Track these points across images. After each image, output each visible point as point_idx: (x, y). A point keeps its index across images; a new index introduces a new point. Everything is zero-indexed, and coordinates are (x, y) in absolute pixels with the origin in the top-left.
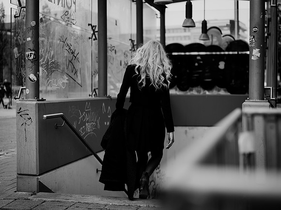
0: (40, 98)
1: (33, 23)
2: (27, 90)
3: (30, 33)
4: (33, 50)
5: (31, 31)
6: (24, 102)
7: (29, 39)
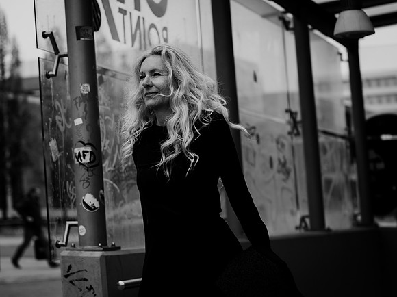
0: (109, 246)
1: (85, 89)
2: (81, 227)
3: (81, 109)
4: (89, 144)
5: (82, 105)
6: (76, 253)
7: (78, 122)
